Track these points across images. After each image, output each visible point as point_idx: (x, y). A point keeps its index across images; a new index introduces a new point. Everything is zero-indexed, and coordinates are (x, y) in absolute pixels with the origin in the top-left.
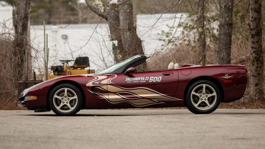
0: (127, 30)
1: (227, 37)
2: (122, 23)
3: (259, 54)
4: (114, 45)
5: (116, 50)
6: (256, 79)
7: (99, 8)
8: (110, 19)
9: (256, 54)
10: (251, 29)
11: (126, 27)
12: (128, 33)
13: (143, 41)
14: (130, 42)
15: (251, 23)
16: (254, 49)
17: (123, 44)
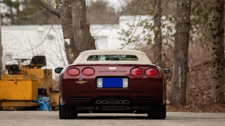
0: (79, 28)
1: (184, 37)
2: (74, 20)
3: (220, 55)
4: (66, 43)
5: (68, 49)
6: (217, 81)
7: (51, 4)
8: (62, 17)
9: (217, 55)
10: (213, 30)
11: (78, 25)
12: (81, 32)
13: (96, 40)
14: (82, 41)
15: (213, 23)
16: (215, 50)
17: (75, 43)
